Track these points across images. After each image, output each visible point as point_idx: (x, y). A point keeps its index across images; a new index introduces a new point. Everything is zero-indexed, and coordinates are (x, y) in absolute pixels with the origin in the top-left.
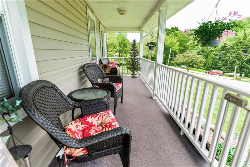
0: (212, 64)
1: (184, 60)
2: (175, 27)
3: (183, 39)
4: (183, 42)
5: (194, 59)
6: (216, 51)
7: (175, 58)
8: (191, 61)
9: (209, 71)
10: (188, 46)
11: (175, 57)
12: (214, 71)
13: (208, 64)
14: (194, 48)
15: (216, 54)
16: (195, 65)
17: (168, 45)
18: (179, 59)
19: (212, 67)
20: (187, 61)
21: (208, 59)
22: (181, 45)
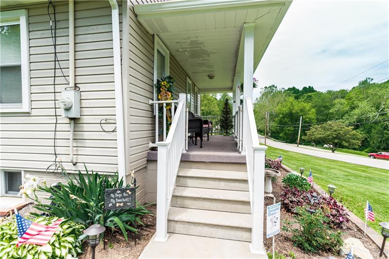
0: (381, 142)
1: (323, 134)
2: (310, 87)
3: (323, 104)
4: (322, 109)
5: (341, 132)
6: (384, 121)
7: (308, 132)
8: (335, 136)
9: (374, 154)
10: (333, 114)
11: (309, 130)
12: (383, 153)
13: (374, 143)
14: (343, 118)
15: (385, 126)
16: (344, 142)
17: (297, 113)
18: (315, 133)
19: (382, 147)
20: (329, 136)
21: (372, 135)
22: (319, 112)
